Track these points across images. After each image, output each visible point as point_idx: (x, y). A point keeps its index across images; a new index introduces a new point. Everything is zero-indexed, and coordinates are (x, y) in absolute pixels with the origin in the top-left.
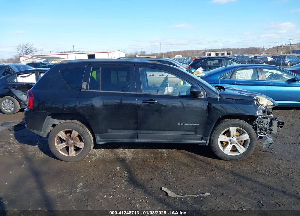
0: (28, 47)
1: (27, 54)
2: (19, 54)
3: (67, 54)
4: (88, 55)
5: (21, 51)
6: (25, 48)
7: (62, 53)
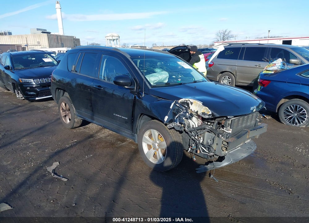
0: (226, 33)
1: (224, 40)
2: (217, 40)
3: (260, 40)
4: (283, 41)
5: (219, 37)
6: (223, 35)
7: (262, 38)
